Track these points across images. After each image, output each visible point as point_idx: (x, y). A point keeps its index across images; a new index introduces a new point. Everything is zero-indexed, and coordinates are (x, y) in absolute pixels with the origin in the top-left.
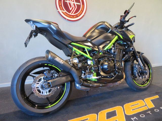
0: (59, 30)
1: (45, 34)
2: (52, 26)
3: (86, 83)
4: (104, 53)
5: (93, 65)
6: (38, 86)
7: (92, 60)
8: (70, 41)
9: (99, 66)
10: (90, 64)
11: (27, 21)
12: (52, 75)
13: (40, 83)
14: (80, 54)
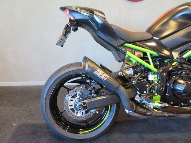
0: (106, 23)
1: (86, 28)
2: (95, 17)
3: (140, 110)
4: (180, 64)
5: (158, 82)
6: (71, 103)
7: (157, 74)
8: (122, 42)
9: (168, 85)
10: (153, 81)
11: (63, 9)
12: (90, 92)
13: (74, 100)
14: (137, 62)
